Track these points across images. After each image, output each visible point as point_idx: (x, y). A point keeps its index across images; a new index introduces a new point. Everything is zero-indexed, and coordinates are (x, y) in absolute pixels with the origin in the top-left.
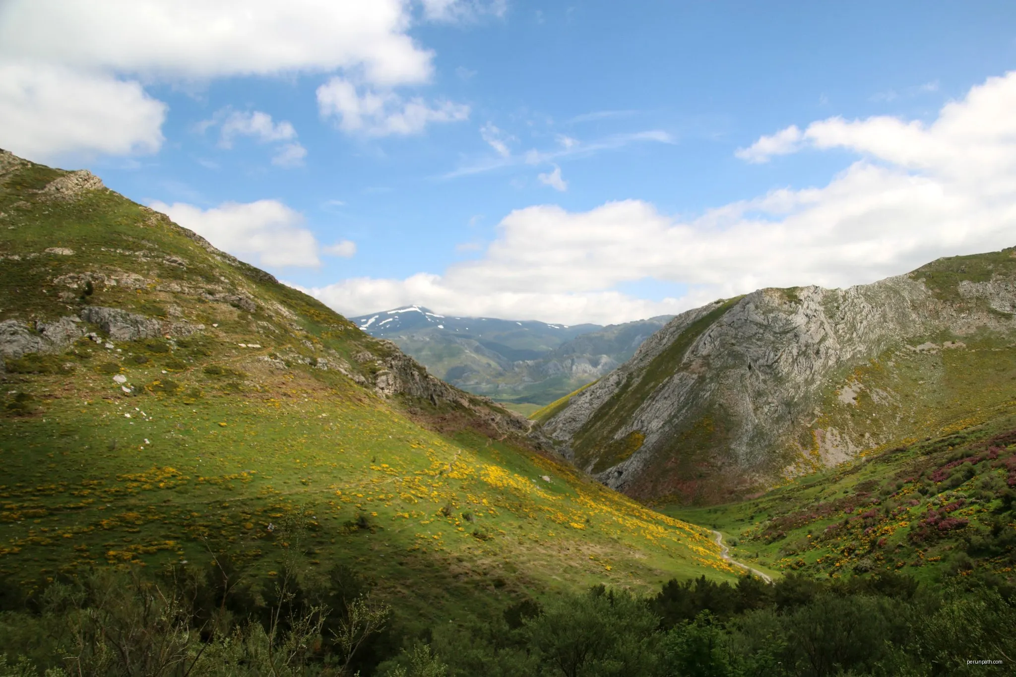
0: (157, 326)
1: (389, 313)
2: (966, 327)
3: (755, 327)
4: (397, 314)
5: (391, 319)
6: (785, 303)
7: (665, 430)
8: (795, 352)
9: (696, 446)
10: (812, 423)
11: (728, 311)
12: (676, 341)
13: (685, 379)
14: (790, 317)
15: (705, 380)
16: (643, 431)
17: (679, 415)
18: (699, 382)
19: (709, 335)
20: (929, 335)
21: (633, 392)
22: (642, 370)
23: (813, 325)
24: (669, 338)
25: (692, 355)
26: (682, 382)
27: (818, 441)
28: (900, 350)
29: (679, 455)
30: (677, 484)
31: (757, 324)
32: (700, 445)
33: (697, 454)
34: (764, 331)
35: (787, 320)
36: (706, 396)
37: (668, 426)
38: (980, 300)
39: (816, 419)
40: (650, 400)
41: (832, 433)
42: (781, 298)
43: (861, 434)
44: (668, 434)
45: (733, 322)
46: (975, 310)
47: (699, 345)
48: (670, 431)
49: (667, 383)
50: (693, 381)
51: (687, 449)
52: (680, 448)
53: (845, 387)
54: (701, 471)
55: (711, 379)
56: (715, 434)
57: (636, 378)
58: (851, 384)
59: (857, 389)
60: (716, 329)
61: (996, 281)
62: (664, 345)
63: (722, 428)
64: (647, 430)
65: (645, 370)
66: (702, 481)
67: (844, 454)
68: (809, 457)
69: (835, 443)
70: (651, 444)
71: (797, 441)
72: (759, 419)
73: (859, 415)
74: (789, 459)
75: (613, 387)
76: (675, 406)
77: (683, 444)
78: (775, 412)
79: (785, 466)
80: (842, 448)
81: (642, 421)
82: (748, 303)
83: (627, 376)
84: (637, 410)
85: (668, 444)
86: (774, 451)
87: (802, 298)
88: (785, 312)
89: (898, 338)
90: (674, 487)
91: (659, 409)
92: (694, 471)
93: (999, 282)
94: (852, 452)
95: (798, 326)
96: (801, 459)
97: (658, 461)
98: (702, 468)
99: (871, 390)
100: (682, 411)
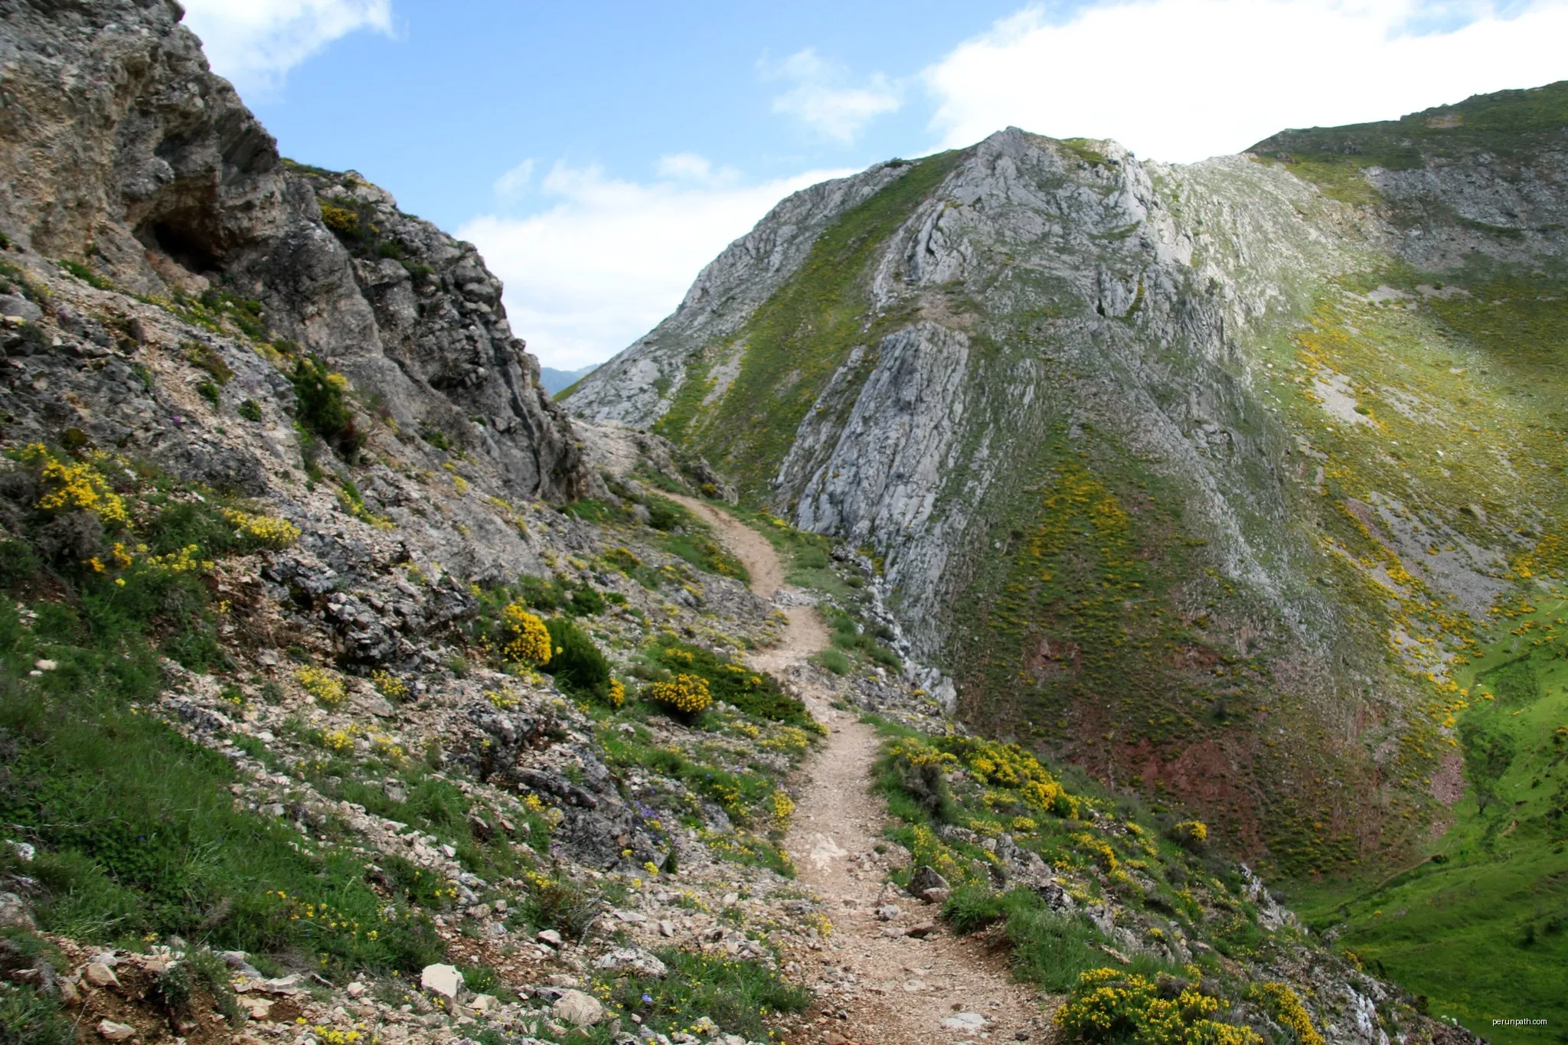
2: (1438, 256)
3: (1039, 220)
6: (1081, 167)
7: (956, 525)
8: (1168, 285)
9: (1106, 585)
10: (1317, 481)
11: (953, 174)
12: (811, 259)
13: (944, 343)
14: (1111, 200)
15: (998, 350)
16: (855, 538)
17: (974, 466)
18: (985, 355)
19: (936, 227)
20: (1374, 272)
21: (726, 407)
22: (732, 342)
23: (1162, 226)
24: (785, 253)
25: (903, 286)
26: (940, 351)
27: (1377, 538)
28: (1342, 303)
29: (1056, 627)
30: (1134, 762)
31: (1037, 212)
32: (1119, 578)
33: (1133, 615)
34: (1064, 228)
35: (1107, 208)
36: (1026, 400)
37: (960, 511)
38: (1429, 203)
39: (1320, 469)
40: (830, 424)
41: (1392, 510)
42: (1064, 156)
43: (1462, 510)
44: (977, 545)
45: (979, 200)
46: (1432, 224)
47: (911, 257)
48: (974, 530)
49: (867, 366)
50: (965, 353)
51: (1077, 597)
52: (1047, 597)
53: (1314, 380)
54: (1200, 692)
55: (1014, 347)
56: (1140, 529)
57: (717, 368)
58: (1321, 373)
59: (1344, 388)
60: (947, 212)
61: (1439, 167)
62: (778, 270)
63: (1147, 507)
64: (873, 530)
65: (739, 342)
66: (1239, 740)
67: (1474, 574)
68: (1405, 593)
69: (1422, 539)
70: (930, 588)
71: (1330, 539)
72: (1211, 473)
73: (1410, 456)
74: (1370, 604)
75: (646, 397)
76: (948, 436)
77: (1047, 577)
78: (1231, 449)
79: (1385, 632)
80: (1453, 554)
81: (831, 495)
82: (999, 156)
83: (685, 363)
84: (787, 460)
85: (992, 583)
86: (1320, 580)
87: (1116, 157)
88: (1091, 187)
89: (1315, 276)
90: (1131, 784)
91: (897, 445)
92: (1174, 697)
93: (1446, 169)
94: (1491, 566)
95: (1138, 223)
96: (1393, 602)
97: (986, 661)
98: (1193, 678)
99: (1376, 389)
100: (977, 455)
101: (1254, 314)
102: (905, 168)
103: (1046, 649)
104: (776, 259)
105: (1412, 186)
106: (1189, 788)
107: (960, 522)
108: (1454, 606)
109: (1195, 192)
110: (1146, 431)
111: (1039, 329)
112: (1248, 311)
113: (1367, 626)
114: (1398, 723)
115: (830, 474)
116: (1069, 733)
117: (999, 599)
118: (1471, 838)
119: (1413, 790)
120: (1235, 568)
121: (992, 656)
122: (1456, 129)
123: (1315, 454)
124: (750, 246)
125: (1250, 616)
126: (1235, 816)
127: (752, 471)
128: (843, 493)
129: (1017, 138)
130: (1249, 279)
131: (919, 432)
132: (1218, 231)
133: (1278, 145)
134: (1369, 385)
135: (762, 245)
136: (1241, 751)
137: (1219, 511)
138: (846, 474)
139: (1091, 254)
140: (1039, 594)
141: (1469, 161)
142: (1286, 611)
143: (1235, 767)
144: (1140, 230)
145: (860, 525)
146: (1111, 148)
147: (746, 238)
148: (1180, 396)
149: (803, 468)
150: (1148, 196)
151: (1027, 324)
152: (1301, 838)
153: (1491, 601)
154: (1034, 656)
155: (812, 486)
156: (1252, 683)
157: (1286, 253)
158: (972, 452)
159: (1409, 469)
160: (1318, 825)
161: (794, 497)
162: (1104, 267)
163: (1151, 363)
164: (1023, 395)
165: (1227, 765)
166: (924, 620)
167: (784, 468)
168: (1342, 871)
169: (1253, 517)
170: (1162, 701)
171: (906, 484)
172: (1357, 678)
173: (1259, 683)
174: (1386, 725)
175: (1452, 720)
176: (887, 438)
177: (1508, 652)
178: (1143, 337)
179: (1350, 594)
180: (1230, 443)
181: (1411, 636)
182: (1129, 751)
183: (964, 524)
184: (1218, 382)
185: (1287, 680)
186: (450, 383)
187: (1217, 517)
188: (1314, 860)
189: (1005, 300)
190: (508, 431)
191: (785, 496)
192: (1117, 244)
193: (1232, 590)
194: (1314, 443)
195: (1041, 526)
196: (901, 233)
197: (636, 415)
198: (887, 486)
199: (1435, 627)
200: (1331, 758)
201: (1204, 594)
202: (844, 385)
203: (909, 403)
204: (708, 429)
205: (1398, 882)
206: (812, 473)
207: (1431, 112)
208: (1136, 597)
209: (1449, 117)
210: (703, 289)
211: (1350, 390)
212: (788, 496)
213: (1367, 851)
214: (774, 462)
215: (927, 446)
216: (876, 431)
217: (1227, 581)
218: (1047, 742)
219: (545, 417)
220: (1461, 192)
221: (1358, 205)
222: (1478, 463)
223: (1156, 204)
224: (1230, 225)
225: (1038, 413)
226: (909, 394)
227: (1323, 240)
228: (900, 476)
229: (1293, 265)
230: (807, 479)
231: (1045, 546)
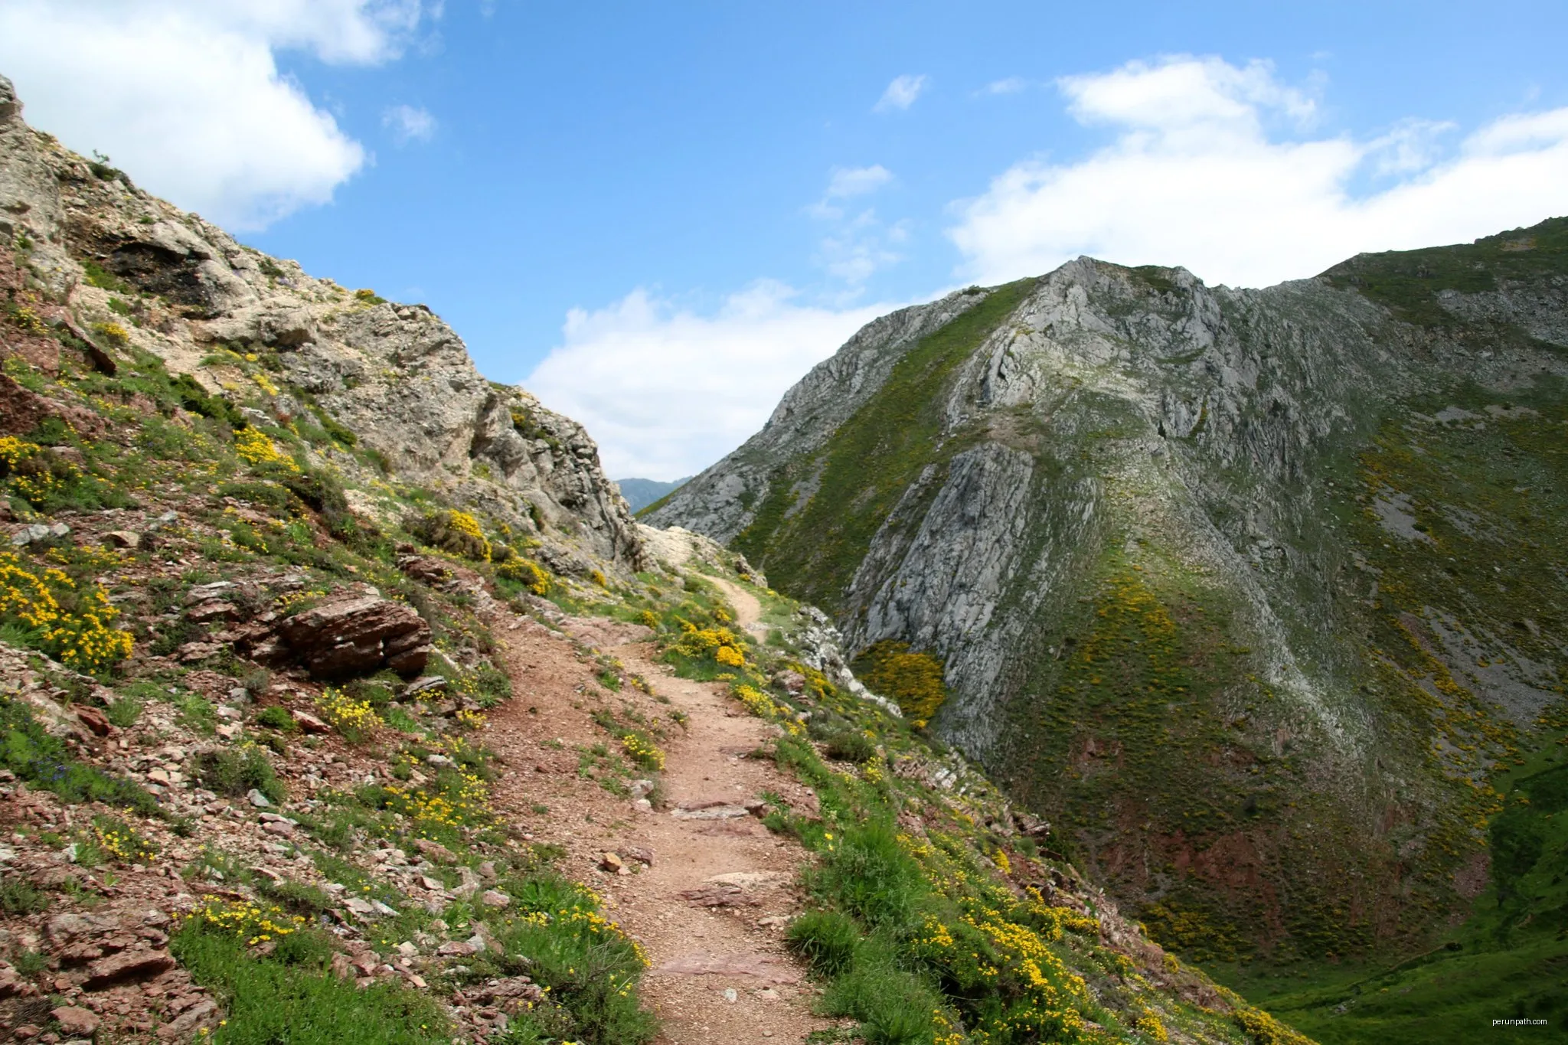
2: (1509, 376)
3: (1108, 345)
6: (1151, 294)
7: (1013, 632)
8: (1231, 407)
9: (1151, 688)
10: (1371, 595)
11: (1026, 302)
12: (889, 382)
13: (1009, 462)
14: (1179, 326)
15: (1061, 469)
16: (919, 642)
17: (1033, 578)
18: (1047, 474)
19: (1008, 353)
20: (1443, 393)
21: (805, 520)
22: (813, 459)
23: (1229, 350)
24: (866, 376)
25: (975, 408)
26: (1004, 470)
27: (1427, 649)
28: (1409, 423)
29: (1103, 726)
30: (1168, 851)
31: (1106, 337)
32: (1164, 682)
33: (1176, 717)
34: (1132, 353)
35: (1174, 333)
36: (1086, 516)
37: (1017, 618)
38: (1500, 325)
39: (1374, 584)
40: (900, 537)
41: (1444, 624)
42: (1134, 283)
43: (1515, 624)
44: (1032, 650)
45: (1051, 326)
46: (1503, 345)
47: (984, 381)
48: (1030, 636)
49: (938, 482)
50: (1029, 471)
51: (1124, 699)
52: (1096, 699)
53: (1375, 499)
54: (1233, 787)
55: (1076, 466)
56: (1187, 638)
57: (799, 483)
58: (1382, 492)
59: (1403, 505)
60: (1019, 338)
61: (1511, 290)
62: (859, 392)
63: (1195, 617)
64: (936, 635)
65: (820, 459)
66: (1268, 832)
67: (1523, 686)
68: (1451, 703)
69: (1473, 652)
70: (985, 689)
71: (1380, 651)
72: (1262, 586)
73: (1465, 572)
74: (1413, 713)
75: (732, 509)
76: (1009, 549)
77: (1095, 681)
78: (1284, 564)
79: (1426, 738)
80: (1503, 666)
81: (899, 603)
82: (1071, 284)
83: (769, 479)
84: (859, 570)
85: (1044, 686)
86: (1364, 689)
87: (1185, 285)
88: (1159, 313)
89: (1384, 397)
90: (1165, 871)
91: (960, 557)
92: (1209, 793)
93: (1519, 291)
94: (1541, 678)
95: (1205, 347)
96: (1438, 711)
97: (1035, 756)
98: (1228, 775)
99: (1437, 508)
100: (1036, 567)
101: (1319, 435)
102: (982, 295)
103: (1092, 746)
104: (857, 381)
105: (1484, 308)
106: (1218, 876)
107: (1016, 628)
108: (1500, 716)
109: (1265, 316)
110: (1199, 546)
111: (1102, 450)
112: (1312, 433)
113: (1408, 733)
114: (1428, 822)
115: (899, 583)
116: (1109, 823)
117: (1050, 700)
118: (1487, 929)
119: (1434, 884)
120: (1277, 675)
121: (1042, 752)
122: (1530, 252)
123: (1370, 569)
124: (833, 369)
125: (1287, 720)
126: (1259, 902)
127: (827, 579)
128: (909, 600)
129: (1089, 267)
130: (1316, 400)
131: (981, 545)
132: (1287, 355)
133: (1352, 269)
134: (1430, 503)
135: (844, 368)
136: (1269, 843)
137: (1265, 622)
138: (913, 583)
139: (1157, 377)
140: (1088, 696)
141: (1541, 283)
142: (1324, 716)
143: (1262, 858)
144: (1206, 355)
145: (925, 630)
146: (1181, 276)
147: (829, 361)
148: (1237, 513)
149: (874, 577)
150: (1215, 321)
151: (1090, 445)
152: (1321, 923)
153: (1539, 712)
154: (1080, 753)
155: (881, 594)
156: (1284, 781)
157: (1355, 374)
158: (1031, 565)
159: (1465, 585)
160: (1337, 911)
161: (864, 604)
162: (1169, 391)
163: (1210, 482)
164: (1082, 511)
165: (1255, 855)
166: (978, 717)
167: (857, 577)
168: (1358, 954)
169: (1301, 628)
170: (1197, 796)
171: (967, 593)
172: (1392, 780)
173: (1292, 781)
174: (1416, 824)
175: (1485, 822)
176: (952, 550)
177: (1550, 760)
178: (1205, 457)
179: (1393, 702)
180: (1284, 559)
181: (1452, 743)
182: (1164, 841)
183: (1020, 630)
184: (1277, 500)
185: (1318, 779)
186: (569, 503)
187: (1262, 627)
188: (1331, 943)
189: (1070, 422)
190: (598, 528)
191: (856, 603)
192: (1183, 368)
193: (1271, 694)
194: (1369, 558)
195: (1094, 634)
196: (975, 358)
197: (722, 526)
198: (950, 595)
199: (1478, 736)
200: (1354, 851)
201: (1244, 698)
202: (915, 501)
203: (973, 518)
204: (788, 540)
205: (1412, 965)
206: (882, 582)
207: (1505, 235)
208: (1179, 700)
209: (1523, 241)
210: (788, 408)
211: (1411, 508)
212: (860, 602)
213: (1383, 937)
214: (848, 572)
215: (988, 559)
216: (942, 544)
217: (1268, 687)
218: (1088, 832)
219: (620, 522)
220: (1533, 314)
221: (1429, 328)
222: (1535, 580)
223: (1223, 329)
224: (1299, 348)
225: (1097, 528)
226: (973, 510)
227: (1394, 362)
228: (962, 586)
229: (1363, 387)
230: (877, 587)
231: (1096, 652)
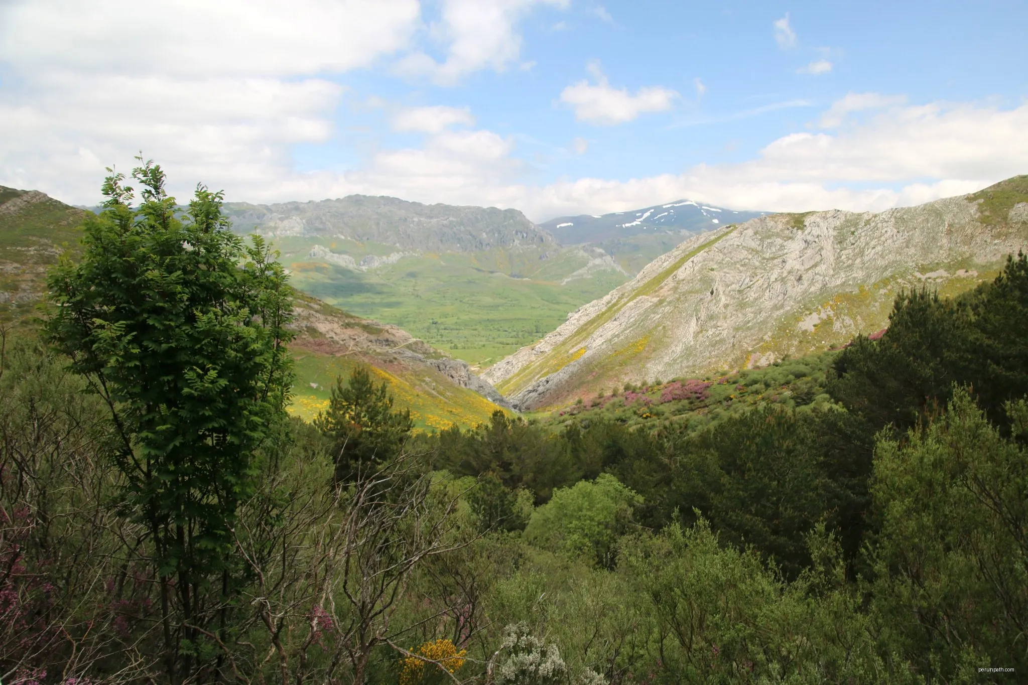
0: (7, 297)
1: (664, 207)
2: (992, 254)
4: (672, 208)
5: (666, 214)
6: (788, 229)
8: (773, 278)
12: (674, 265)
13: (642, 302)
15: (662, 304)
18: (656, 305)
28: (905, 278)
31: (748, 250)
37: (606, 344)
39: (762, 343)
41: (768, 358)
44: (604, 352)
48: (606, 349)
50: (650, 305)
55: (670, 303)
58: (823, 311)
76: (623, 327)
78: (718, 335)
83: (618, 297)
86: (693, 372)
88: (783, 238)
89: (912, 264)
103: (594, 374)
110: (678, 329)
117: (596, 364)
120: (651, 364)
129: (763, 220)
135: (667, 258)
137: (670, 351)
139: (754, 266)
144: (786, 256)
154: (591, 375)
163: (730, 307)
176: (606, 326)
178: (741, 297)
192: (769, 262)
194: (773, 335)
215: (612, 329)
221: (987, 226)
229: (907, 259)
